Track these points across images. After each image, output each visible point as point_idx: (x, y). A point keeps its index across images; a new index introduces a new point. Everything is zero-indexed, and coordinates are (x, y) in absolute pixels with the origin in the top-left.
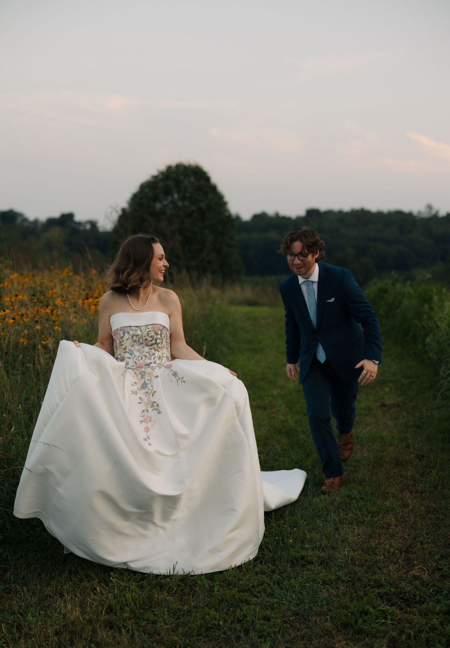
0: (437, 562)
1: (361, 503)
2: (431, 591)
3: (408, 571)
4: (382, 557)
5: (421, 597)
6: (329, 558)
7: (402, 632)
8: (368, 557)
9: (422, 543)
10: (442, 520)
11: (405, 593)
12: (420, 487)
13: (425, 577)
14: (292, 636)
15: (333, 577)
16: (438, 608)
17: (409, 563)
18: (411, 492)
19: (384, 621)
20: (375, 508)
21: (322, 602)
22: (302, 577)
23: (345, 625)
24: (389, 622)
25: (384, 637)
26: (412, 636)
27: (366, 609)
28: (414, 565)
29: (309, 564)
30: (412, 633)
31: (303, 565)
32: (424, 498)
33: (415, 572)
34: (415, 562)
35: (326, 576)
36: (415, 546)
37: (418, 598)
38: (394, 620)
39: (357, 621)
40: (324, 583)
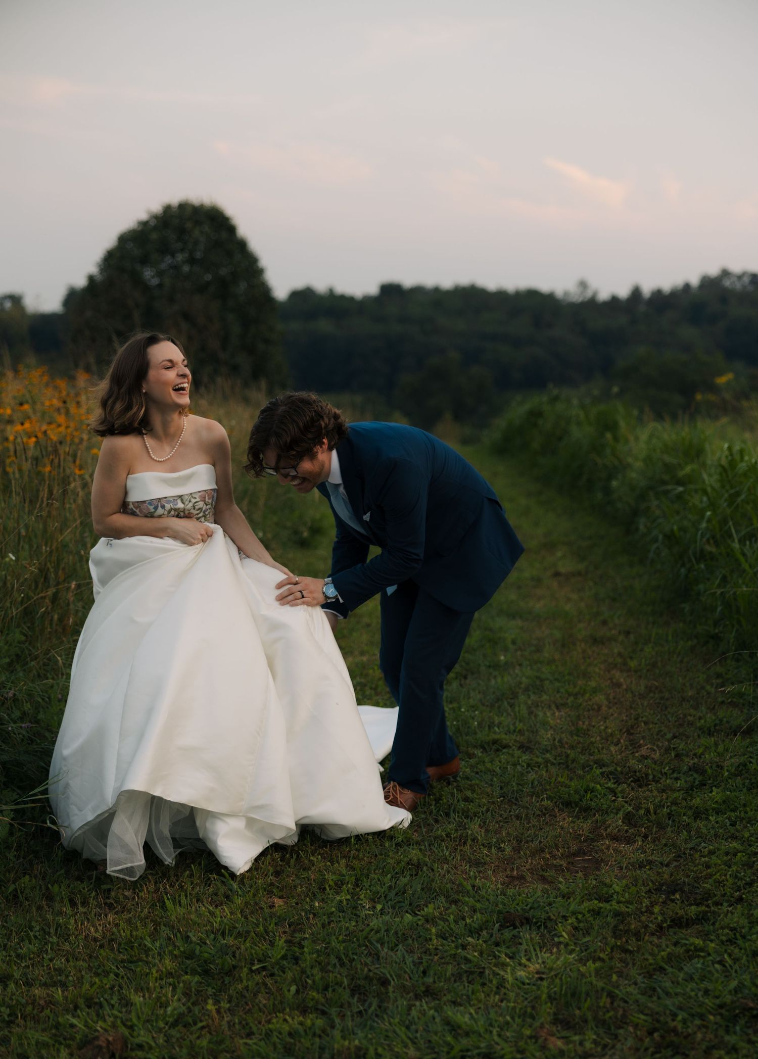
0: (669, 741)
1: (557, 684)
2: (667, 768)
3: (633, 753)
4: (598, 738)
5: (654, 776)
6: (530, 741)
7: (638, 808)
8: (581, 740)
9: (646, 723)
10: (667, 699)
11: (635, 772)
12: (633, 664)
13: (657, 756)
14: (504, 817)
15: (540, 760)
16: (678, 785)
17: (635, 745)
18: (621, 671)
19: (614, 798)
20: (577, 690)
21: (532, 784)
22: (500, 762)
23: (568, 804)
24: (620, 799)
25: (617, 814)
26: (652, 811)
27: (591, 787)
28: (640, 746)
29: (504, 748)
30: (651, 807)
31: (498, 750)
32: (640, 677)
33: (644, 751)
34: (642, 742)
35: (531, 760)
36: (638, 726)
37: (651, 777)
38: (627, 797)
39: (581, 800)
40: (528, 765)
